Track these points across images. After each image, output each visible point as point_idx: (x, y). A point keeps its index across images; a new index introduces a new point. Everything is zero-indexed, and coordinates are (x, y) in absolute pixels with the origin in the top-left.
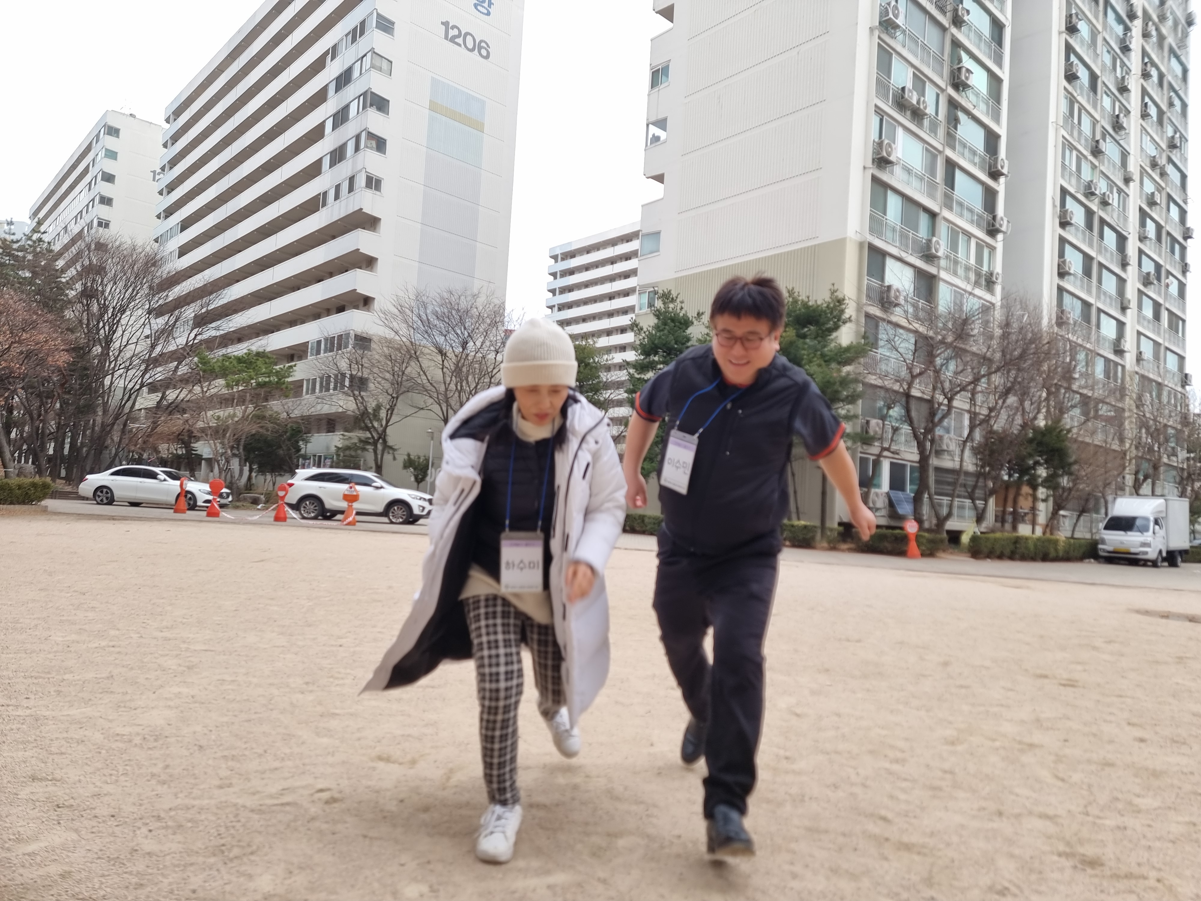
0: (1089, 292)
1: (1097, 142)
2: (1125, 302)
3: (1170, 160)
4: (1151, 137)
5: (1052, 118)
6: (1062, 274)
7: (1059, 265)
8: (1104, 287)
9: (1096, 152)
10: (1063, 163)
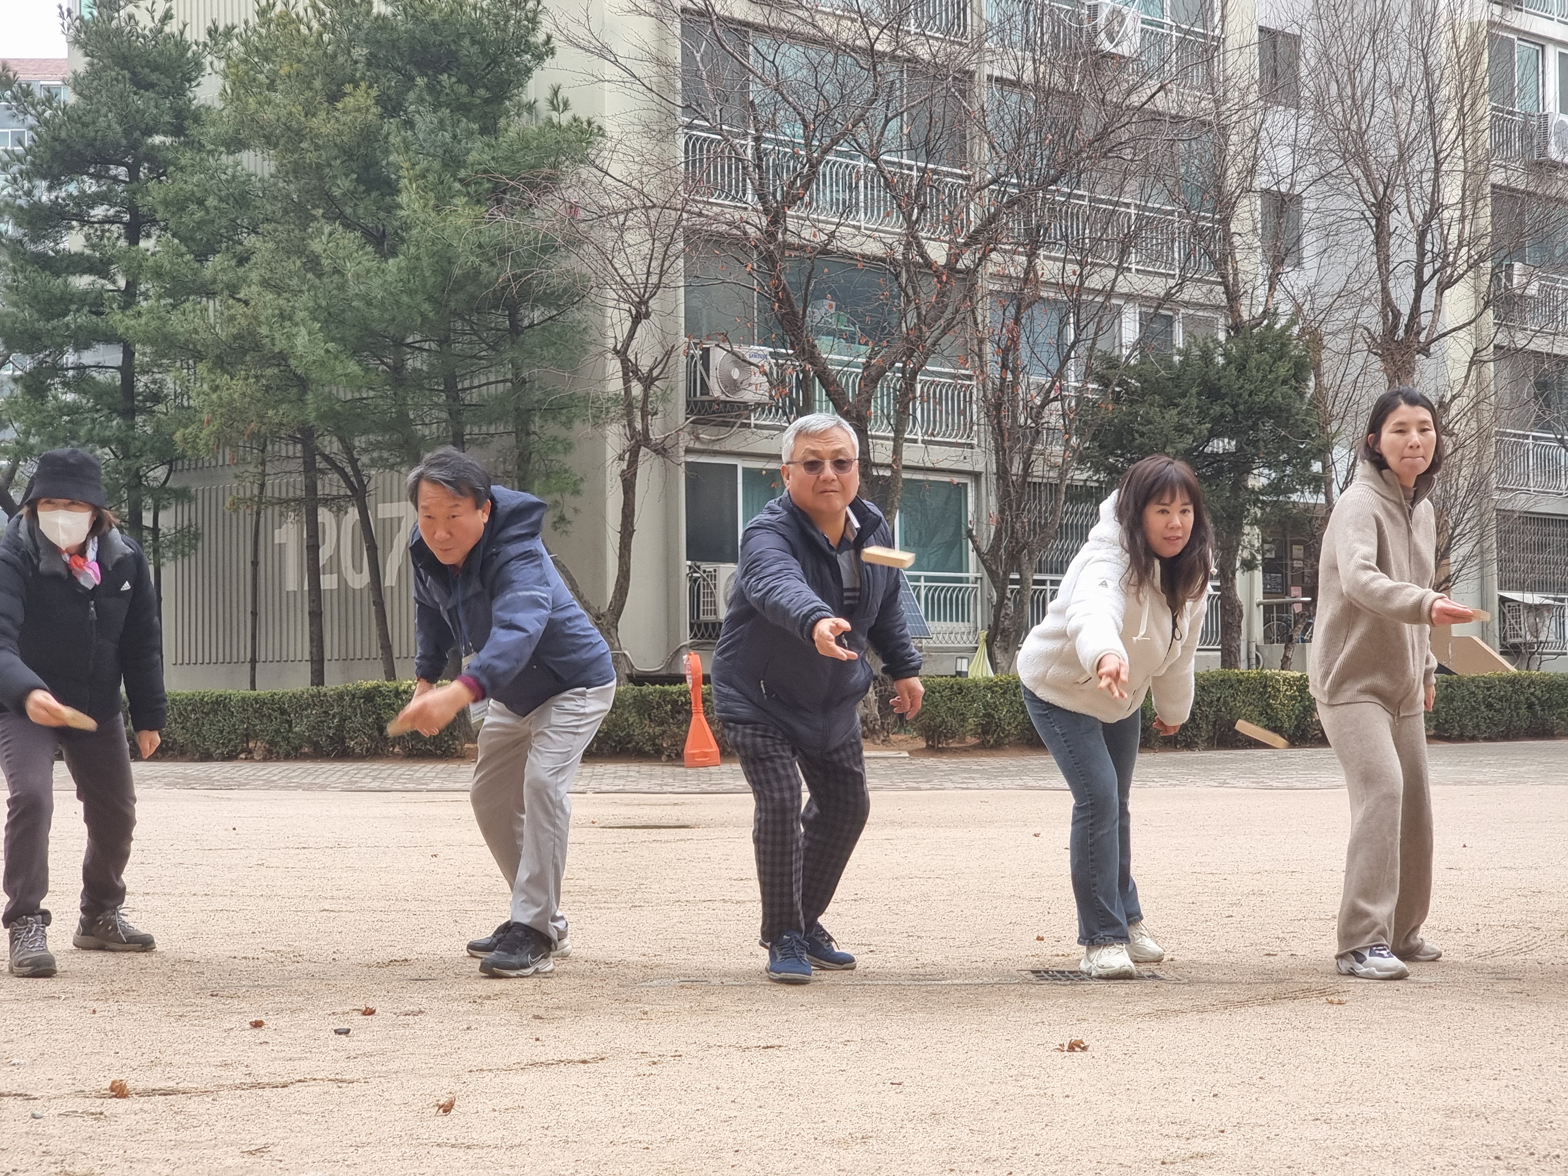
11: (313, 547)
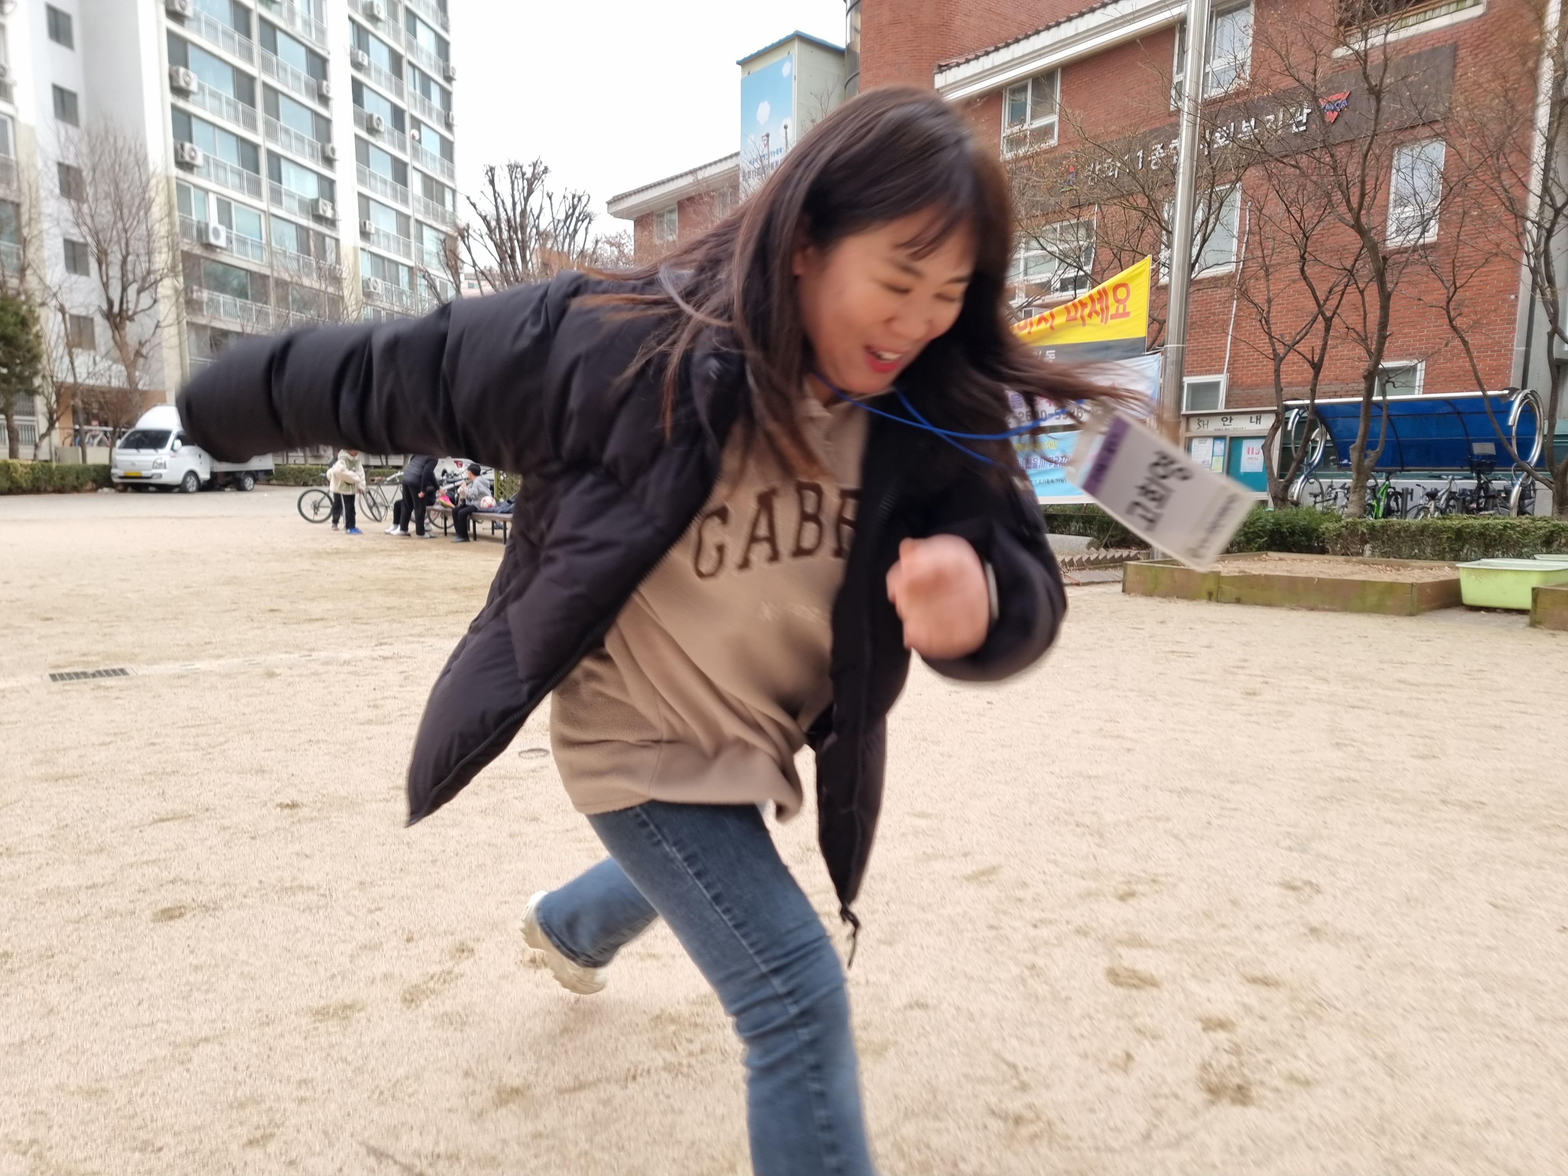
6: (180, 91)
7: (171, 77)
8: (283, 122)
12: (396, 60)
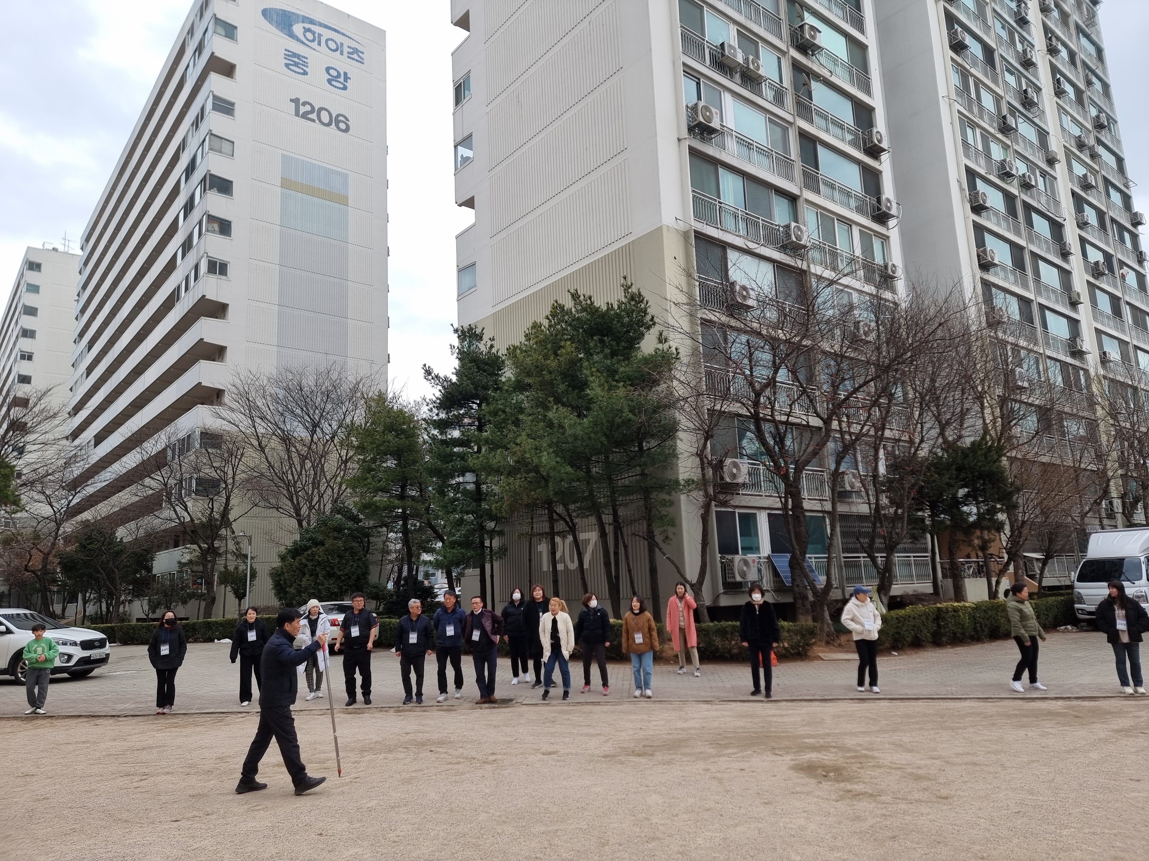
0: (1025, 286)
1: (1004, 117)
2: (1075, 297)
3: (1099, 142)
4: (1072, 116)
5: (942, 91)
6: (985, 265)
7: (978, 256)
8: (1043, 279)
9: (1006, 129)
10: (965, 143)
11: (553, 553)
12: (1101, 215)
